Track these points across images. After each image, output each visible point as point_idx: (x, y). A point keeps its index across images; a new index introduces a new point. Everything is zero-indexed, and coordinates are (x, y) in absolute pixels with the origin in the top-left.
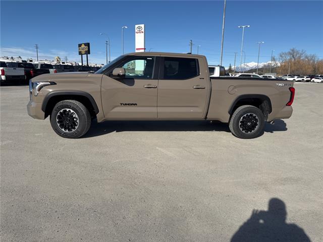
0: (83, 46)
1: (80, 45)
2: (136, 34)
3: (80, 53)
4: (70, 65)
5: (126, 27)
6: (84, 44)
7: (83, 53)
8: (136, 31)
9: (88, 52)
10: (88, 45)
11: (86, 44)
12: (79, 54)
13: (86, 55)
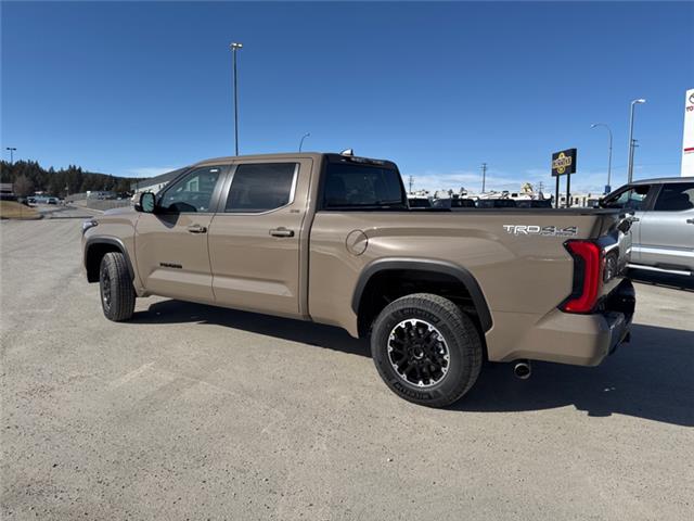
0: (562, 157)
1: (555, 156)
2: (686, 113)
3: (555, 173)
4: (529, 198)
5: (643, 101)
6: (564, 152)
7: (561, 171)
8: (688, 104)
9: (572, 169)
10: (572, 153)
11: (566, 153)
12: (553, 175)
13: (566, 176)
